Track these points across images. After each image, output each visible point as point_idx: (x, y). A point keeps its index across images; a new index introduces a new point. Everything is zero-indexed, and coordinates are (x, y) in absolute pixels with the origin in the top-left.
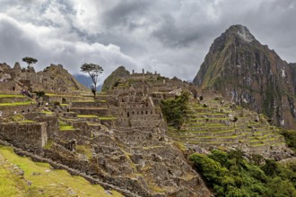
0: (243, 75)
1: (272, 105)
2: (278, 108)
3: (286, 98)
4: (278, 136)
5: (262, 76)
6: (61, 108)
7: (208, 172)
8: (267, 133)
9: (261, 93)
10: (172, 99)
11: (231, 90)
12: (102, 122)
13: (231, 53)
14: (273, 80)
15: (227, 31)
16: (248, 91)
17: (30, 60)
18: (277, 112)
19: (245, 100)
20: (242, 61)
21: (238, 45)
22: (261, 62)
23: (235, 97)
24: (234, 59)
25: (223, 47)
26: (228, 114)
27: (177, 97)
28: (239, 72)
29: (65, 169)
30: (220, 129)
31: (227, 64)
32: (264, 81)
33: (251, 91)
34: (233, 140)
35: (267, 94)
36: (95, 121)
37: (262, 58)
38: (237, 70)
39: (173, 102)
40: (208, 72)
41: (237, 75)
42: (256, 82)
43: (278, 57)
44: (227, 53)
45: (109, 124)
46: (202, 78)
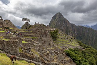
0: (61, 26)
3: (71, 33)
4: (77, 43)
5: (65, 27)
6: (17, 34)
7: (72, 56)
8: (75, 42)
9: (65, 31)
10: (53, 31)
14: (68, 28)
15: (56, 14)
24: (59, 22)
25: (55, 18)
26: (66, 37)
27: (55, 31)
29: (32, 62)
30: (65, 41)
31: (57, 23)
32: (66, 28)
34: (69, 44)
37: (65, 22)
38: (59, 25)
39: (53, 32)
40: (51, 25)
43: (69, 22)
44: (57, 20)
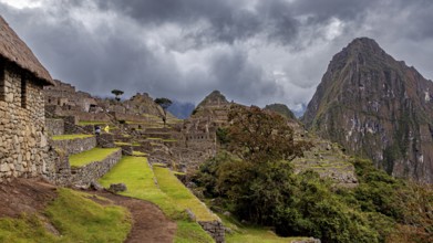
0: (367, 99)
1: (407, 136)
2: (414, 140)
3: (427, 127)
5: (393, 100)
6: (136, 132)
8: (336, 161)
9: (393, 121)
11: (350, 118)
12: (165, 143)
13: (351, 73)
14: (409, 104)
15: (350, 45)
16: (375, 119)
17: (117, 92)
18: (414, 146)
19: (370, 130)
20: (366, 81)
21: (361, 62)
22: (393, 82)
23: (357, 125)
24: (356, 80)
25: (344, 64)
28: (363, 94)
31: (346, 86)
32: (397, 106)
33: (379, 118)
35: (401, 122)
36: (159, 142)
37: (393, 78)
38: (360, 93)
40: (325, 95)
41: (360, 99)
42: (385, 107)
43: (419, 75)
44: (347, 72)
45: (171, 145)
46: (319, 102)
